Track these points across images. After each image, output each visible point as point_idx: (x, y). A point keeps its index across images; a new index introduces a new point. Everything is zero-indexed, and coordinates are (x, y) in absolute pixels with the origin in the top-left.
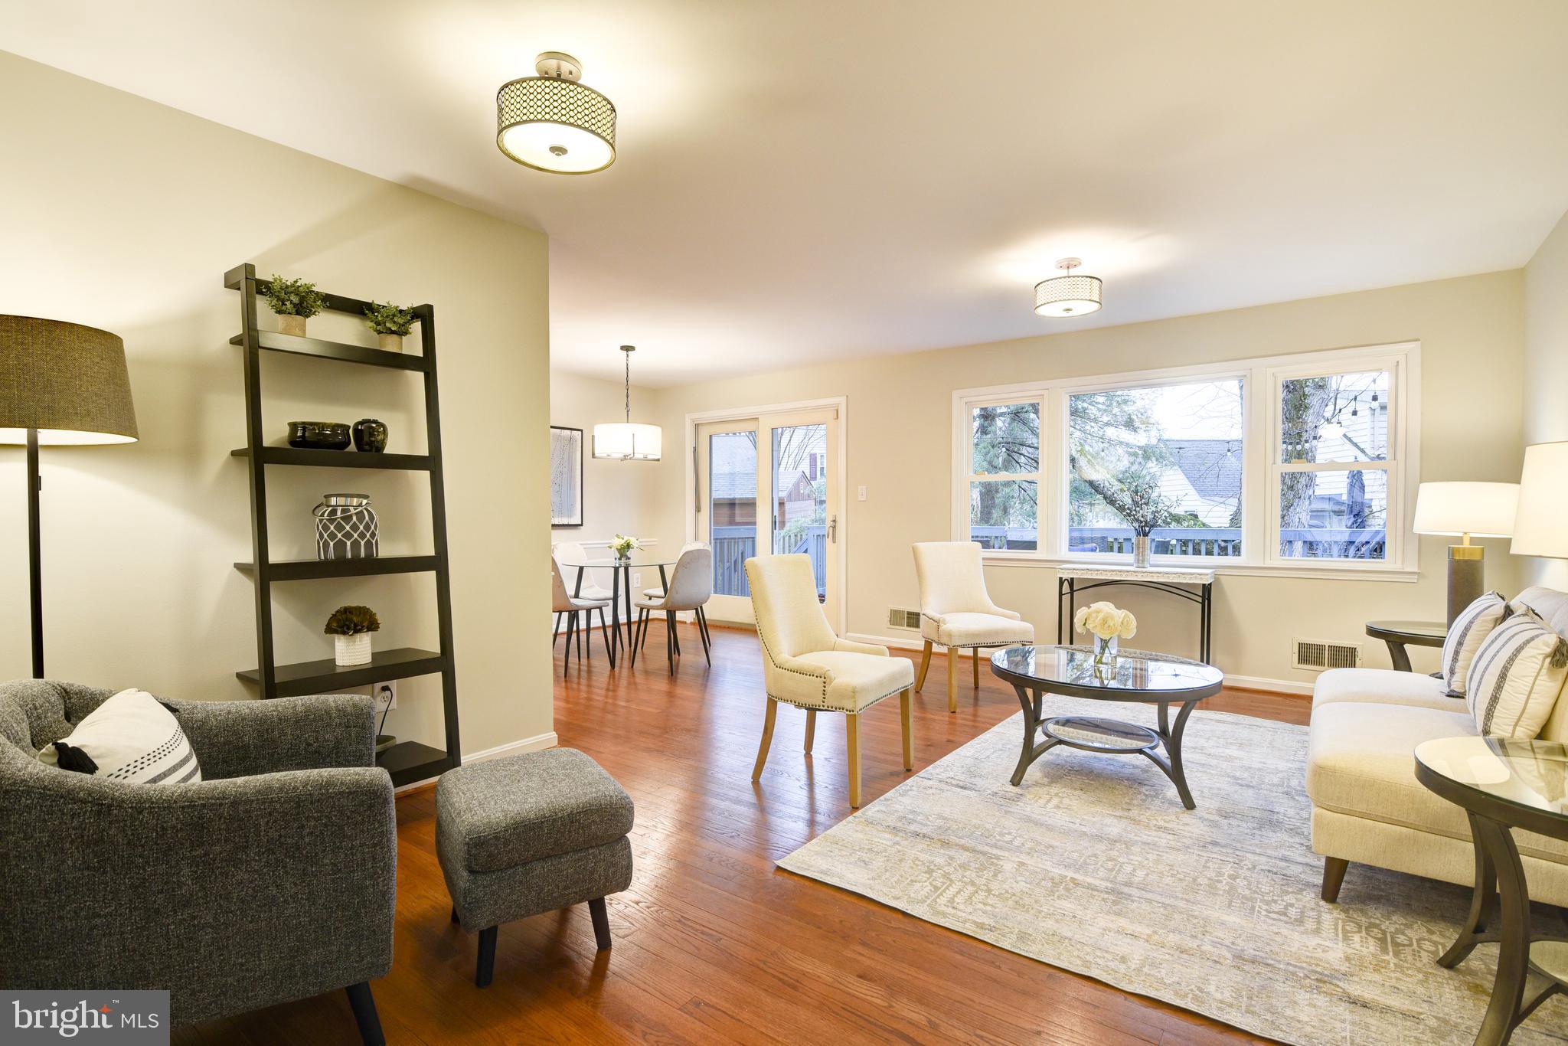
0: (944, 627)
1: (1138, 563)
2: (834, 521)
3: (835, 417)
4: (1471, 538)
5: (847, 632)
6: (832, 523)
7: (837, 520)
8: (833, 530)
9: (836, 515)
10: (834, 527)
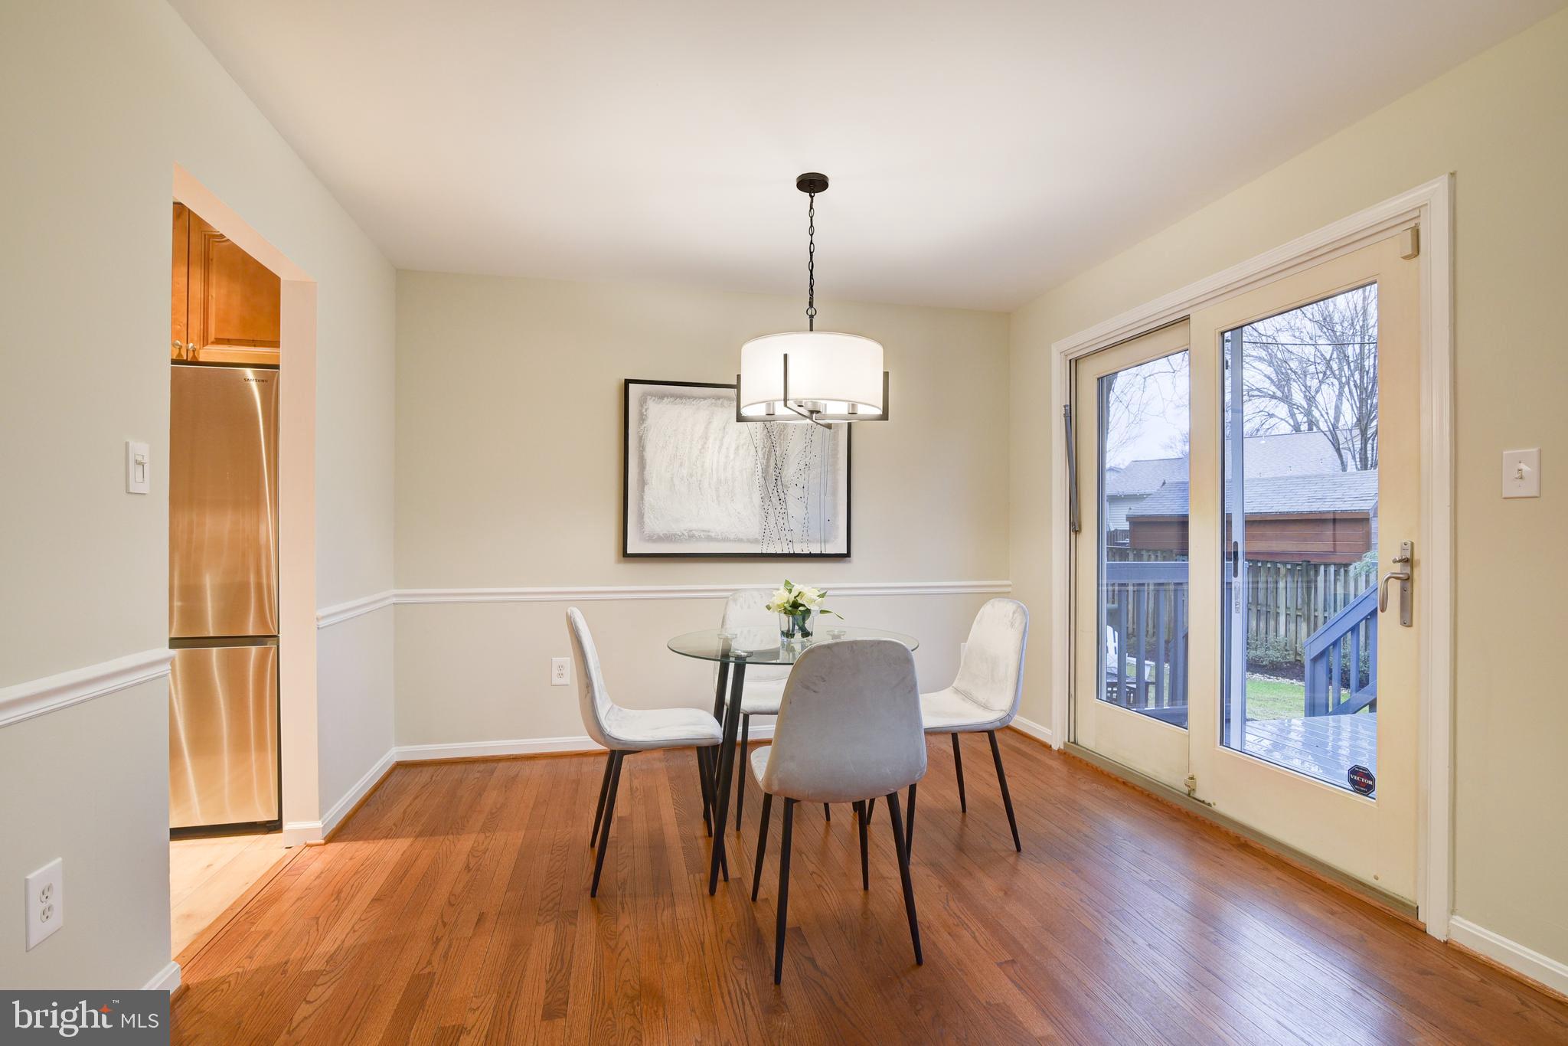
2: (1407, 561)
3: (1410, 252)
5: (1453, 912)
6: (1397, 568)
7: (1416, 557)
8: (1403, 590)
9: (1412, 544)
10: (1407, 581)
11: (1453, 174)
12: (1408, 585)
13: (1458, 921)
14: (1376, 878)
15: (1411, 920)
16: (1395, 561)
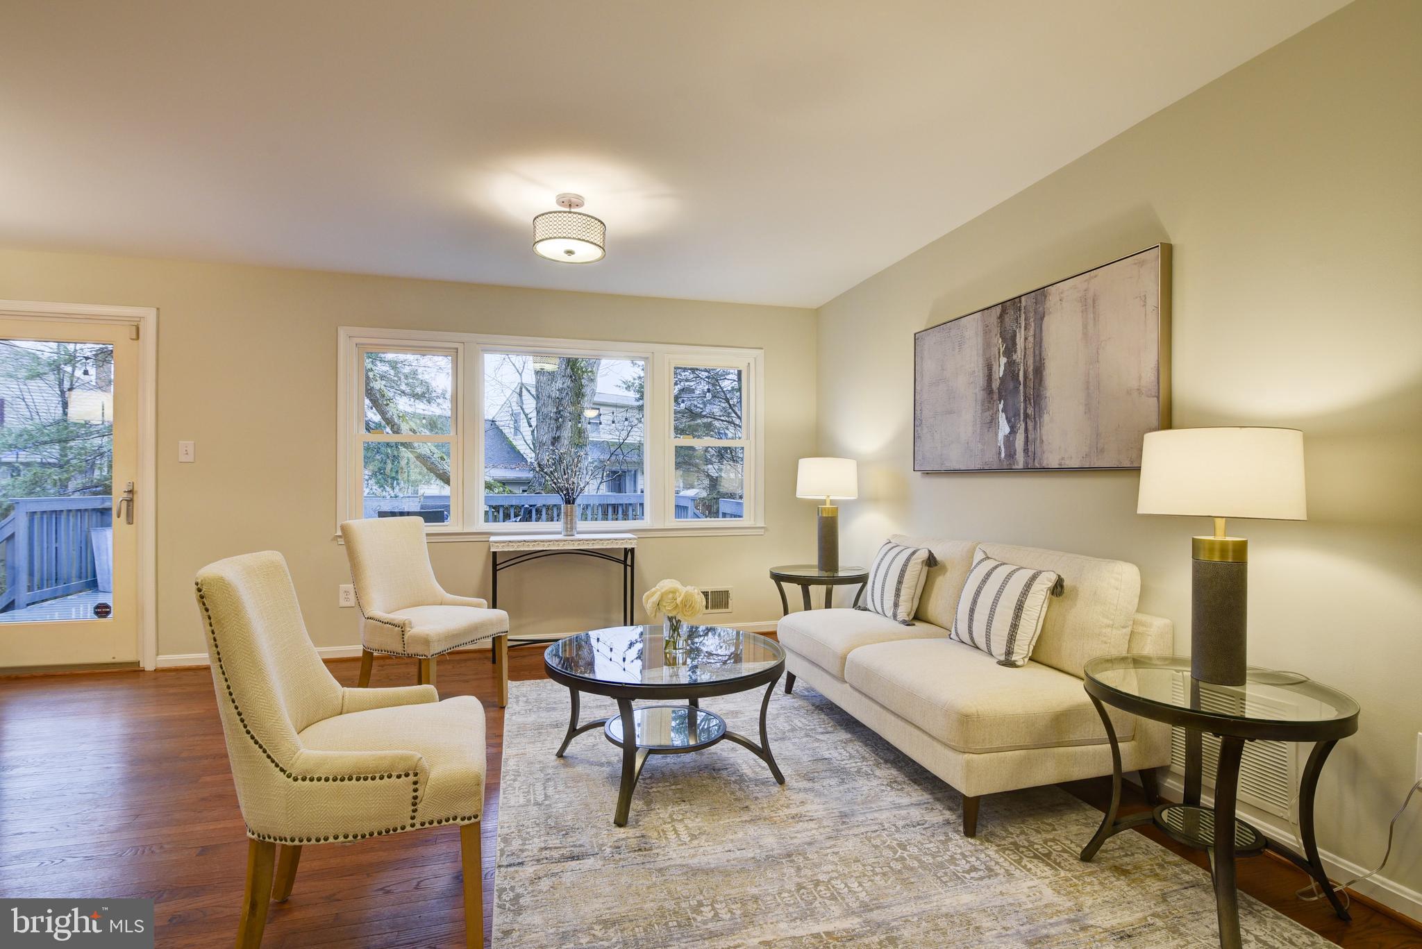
0: (410, 632)
1: (567, 531)
2: (131, 492)
3: (134, 337)
4: (831, 500)
5: (157, 655)
6: (125, 495)
7: (135, 489)
8: (128, 506)
9: (133, 483)
10: (130, 502)
11: (158, 309)
12: (131, 503)
13: (161, 658)
14: (114, 658)
15: (137, 669)
16: (125, 492)
